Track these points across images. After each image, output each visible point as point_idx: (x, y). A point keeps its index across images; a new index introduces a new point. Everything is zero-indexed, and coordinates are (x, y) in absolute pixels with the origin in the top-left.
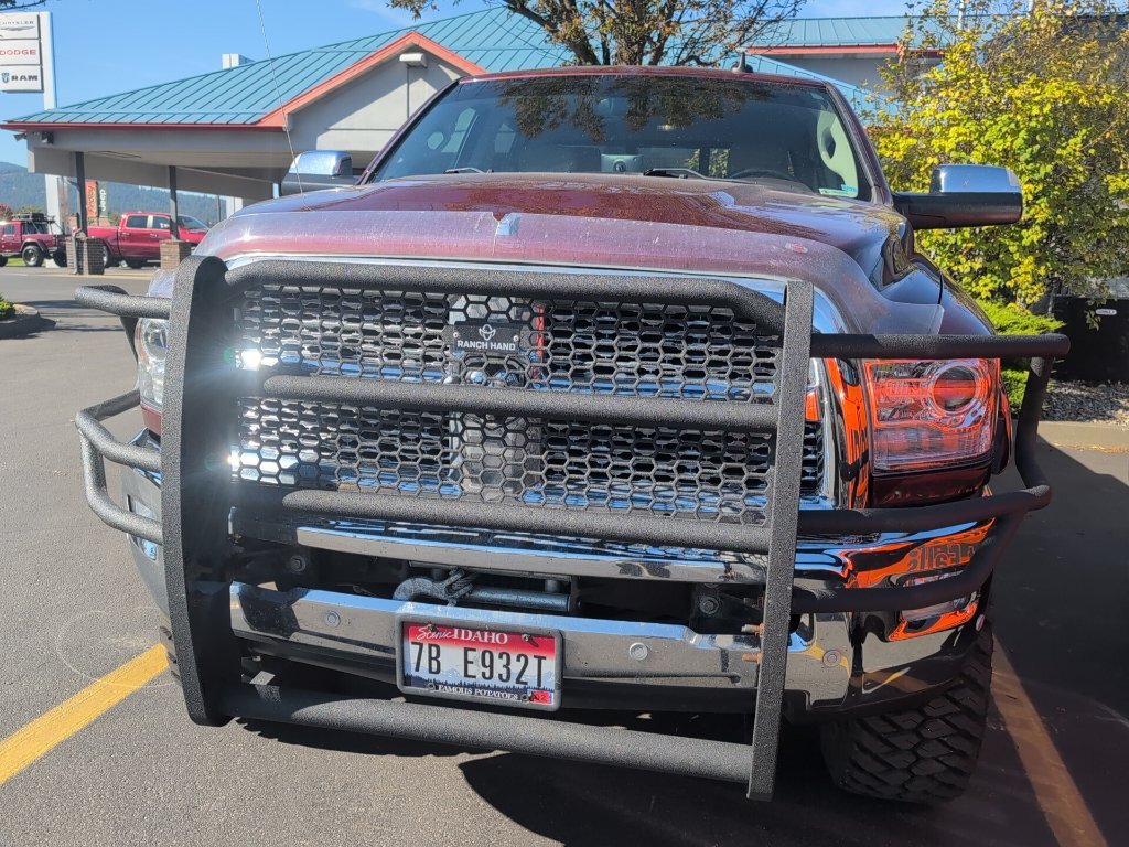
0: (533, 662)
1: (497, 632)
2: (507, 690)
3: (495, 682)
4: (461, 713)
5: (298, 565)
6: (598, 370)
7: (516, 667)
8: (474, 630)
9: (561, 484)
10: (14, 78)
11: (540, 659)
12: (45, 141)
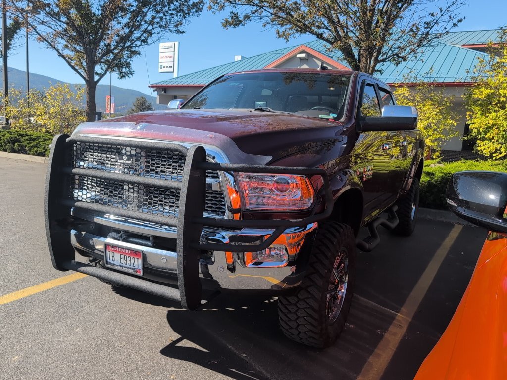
0: (136, 260)
1: (127, 249)
2: (131, 268)
3: (128, 266)
4: (118, 274)
5: (92, 227)
6: (162, 171)
7: (132, 261)
8: (122, 248)
9: (151, 207)
10: (164, 67)
11: (138, 259)
12: (163, 92)
